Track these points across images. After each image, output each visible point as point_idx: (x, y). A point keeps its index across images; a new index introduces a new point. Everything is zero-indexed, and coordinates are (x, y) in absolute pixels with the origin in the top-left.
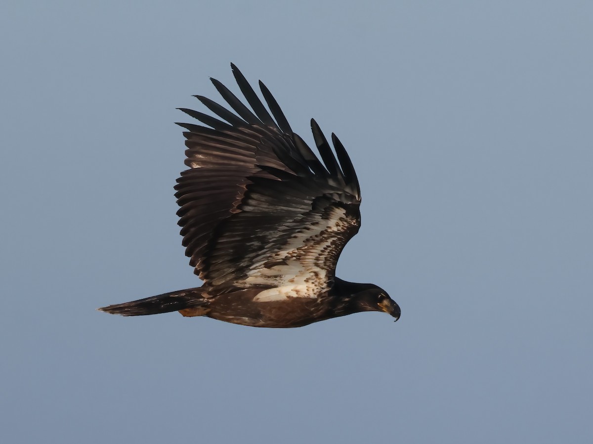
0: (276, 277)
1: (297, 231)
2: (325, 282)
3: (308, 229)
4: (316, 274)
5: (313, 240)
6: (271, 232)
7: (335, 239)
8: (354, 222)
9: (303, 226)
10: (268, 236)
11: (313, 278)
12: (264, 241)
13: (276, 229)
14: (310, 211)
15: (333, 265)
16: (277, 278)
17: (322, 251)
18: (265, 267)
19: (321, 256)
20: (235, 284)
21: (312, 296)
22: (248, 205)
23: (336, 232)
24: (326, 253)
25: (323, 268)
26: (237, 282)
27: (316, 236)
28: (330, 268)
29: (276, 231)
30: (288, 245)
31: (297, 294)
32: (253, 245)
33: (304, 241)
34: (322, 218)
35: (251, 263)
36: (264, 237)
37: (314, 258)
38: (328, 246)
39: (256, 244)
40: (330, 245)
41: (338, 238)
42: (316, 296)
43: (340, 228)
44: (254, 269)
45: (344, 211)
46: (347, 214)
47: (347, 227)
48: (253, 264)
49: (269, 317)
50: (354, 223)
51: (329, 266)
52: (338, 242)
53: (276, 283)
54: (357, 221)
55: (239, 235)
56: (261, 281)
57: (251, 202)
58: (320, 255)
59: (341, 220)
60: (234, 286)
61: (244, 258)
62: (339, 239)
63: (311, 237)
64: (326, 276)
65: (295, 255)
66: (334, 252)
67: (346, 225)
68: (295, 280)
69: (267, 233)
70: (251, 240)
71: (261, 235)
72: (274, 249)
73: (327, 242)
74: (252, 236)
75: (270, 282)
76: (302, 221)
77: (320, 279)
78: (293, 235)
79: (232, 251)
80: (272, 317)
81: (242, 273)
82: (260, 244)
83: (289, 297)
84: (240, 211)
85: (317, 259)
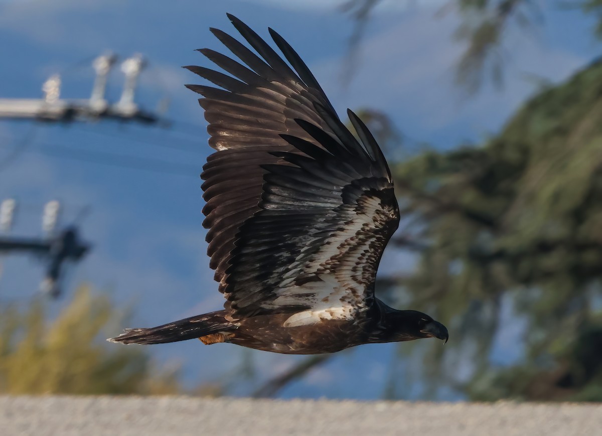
0: (307, 295)
1: (330, 234)
2: (363, 300)
3: (342, 230)
4: (354, 291)
5: (349, 244)
6: (301, 237)
7: (373, 240)
8: (391, 214)
9: (337, 227)
10: (298, 243)
11: (350, 296)
12: (294, 250)
13: (307, 232)
14: (342, 205)
15: (372, 276)
16: (310, 298)
17: (360, 258)
18: (296, 284)
19: (359, 266)
20: (264, 306)
21: (349, 317)
22: (270, 202)
23: (374, 229)
24: (364, 261)
25: (360, 283)
26: (265, 303)
27: (352, 239)
28: (369, 281)
29: (306, 236)
30: (320, 253)
31: (331, 315)
32: (281, 256)
33: (338, 248)
34: (357, 214)
35: (279, 280)
36: (294, 245)
37: (351, 268)
38: (366, 251)
39: (286, 254)
40: (368, 249)
41: (377, 238)
42: (352, 318)
43: (377, 224)
44: (284, 287)
45: (379, 201)
46: (382, 204)
47: (386, 222)
48: (282, 280)
49: (300, 343)
50: (393, 215)
51: (367, 279)
52: (377, 244)
53: (307, 303)
54: (395, 212)
55: (264, 244)
56: (291, 301)
57: (273, 198)
58: (358, 263)
59: (378, 213)
60: (261, 308)
61: (272, 274)
62: (379, 239)
63: (346, 241)
64: (365, 292)
65: (329, 266)
66: (373, 259)
67: (385, 219)
68: (329, 298)
69: (297, 240)
70: (279, 249)
71: (289, 242)
72: (305, 261)
73: (365, 245)
74: (280, 244)
75: (302, 302)
76: (334, 221)
77: (358, 296)
78: (326, 241)
79: (258, 265)
80: (304, 342)
81: (270, 292)
82: (290, 255)
83: (322, 319)
84: (262, 210)
85: (355, 270)
